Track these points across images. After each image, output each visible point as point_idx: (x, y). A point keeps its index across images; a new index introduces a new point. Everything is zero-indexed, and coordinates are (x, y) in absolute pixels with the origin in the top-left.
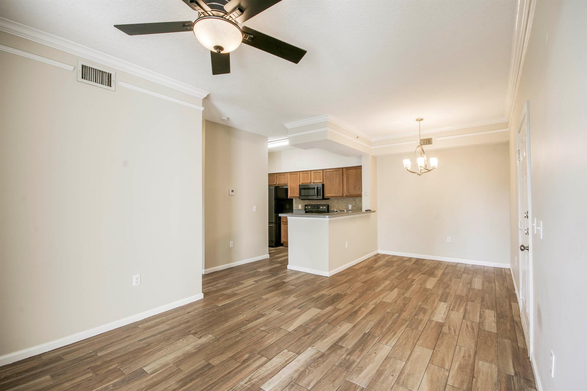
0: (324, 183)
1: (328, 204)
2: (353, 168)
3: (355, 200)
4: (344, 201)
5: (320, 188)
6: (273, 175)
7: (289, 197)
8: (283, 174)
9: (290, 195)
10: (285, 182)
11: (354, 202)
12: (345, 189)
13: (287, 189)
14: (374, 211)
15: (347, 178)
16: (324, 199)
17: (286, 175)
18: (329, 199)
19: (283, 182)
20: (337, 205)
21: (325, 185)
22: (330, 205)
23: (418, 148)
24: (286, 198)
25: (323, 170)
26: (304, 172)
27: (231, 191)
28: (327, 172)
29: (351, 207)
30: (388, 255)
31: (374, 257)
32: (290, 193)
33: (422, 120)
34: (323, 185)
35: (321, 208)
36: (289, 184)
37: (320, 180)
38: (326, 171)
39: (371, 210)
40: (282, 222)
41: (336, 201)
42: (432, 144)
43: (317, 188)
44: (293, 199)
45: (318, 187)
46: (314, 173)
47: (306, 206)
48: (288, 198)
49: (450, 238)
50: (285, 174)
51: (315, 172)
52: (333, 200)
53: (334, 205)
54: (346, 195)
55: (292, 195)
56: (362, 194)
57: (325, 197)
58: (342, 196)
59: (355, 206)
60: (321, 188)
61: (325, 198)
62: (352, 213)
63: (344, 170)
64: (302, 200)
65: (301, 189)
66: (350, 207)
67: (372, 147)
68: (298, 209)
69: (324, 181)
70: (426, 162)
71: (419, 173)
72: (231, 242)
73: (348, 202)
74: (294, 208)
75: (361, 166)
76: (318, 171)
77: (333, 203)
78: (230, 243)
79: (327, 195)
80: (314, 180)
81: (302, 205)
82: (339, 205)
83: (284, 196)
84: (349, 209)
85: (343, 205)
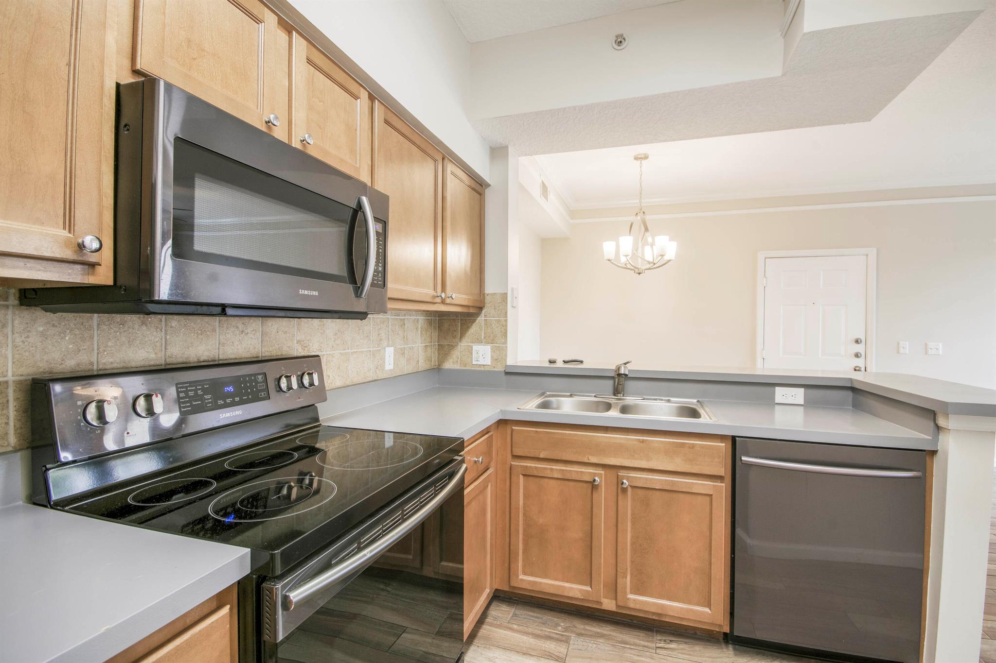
29: (392, 359)
73: (383, 335)
82: (346, 354)
84: (386, 366)
85: (362, 352)
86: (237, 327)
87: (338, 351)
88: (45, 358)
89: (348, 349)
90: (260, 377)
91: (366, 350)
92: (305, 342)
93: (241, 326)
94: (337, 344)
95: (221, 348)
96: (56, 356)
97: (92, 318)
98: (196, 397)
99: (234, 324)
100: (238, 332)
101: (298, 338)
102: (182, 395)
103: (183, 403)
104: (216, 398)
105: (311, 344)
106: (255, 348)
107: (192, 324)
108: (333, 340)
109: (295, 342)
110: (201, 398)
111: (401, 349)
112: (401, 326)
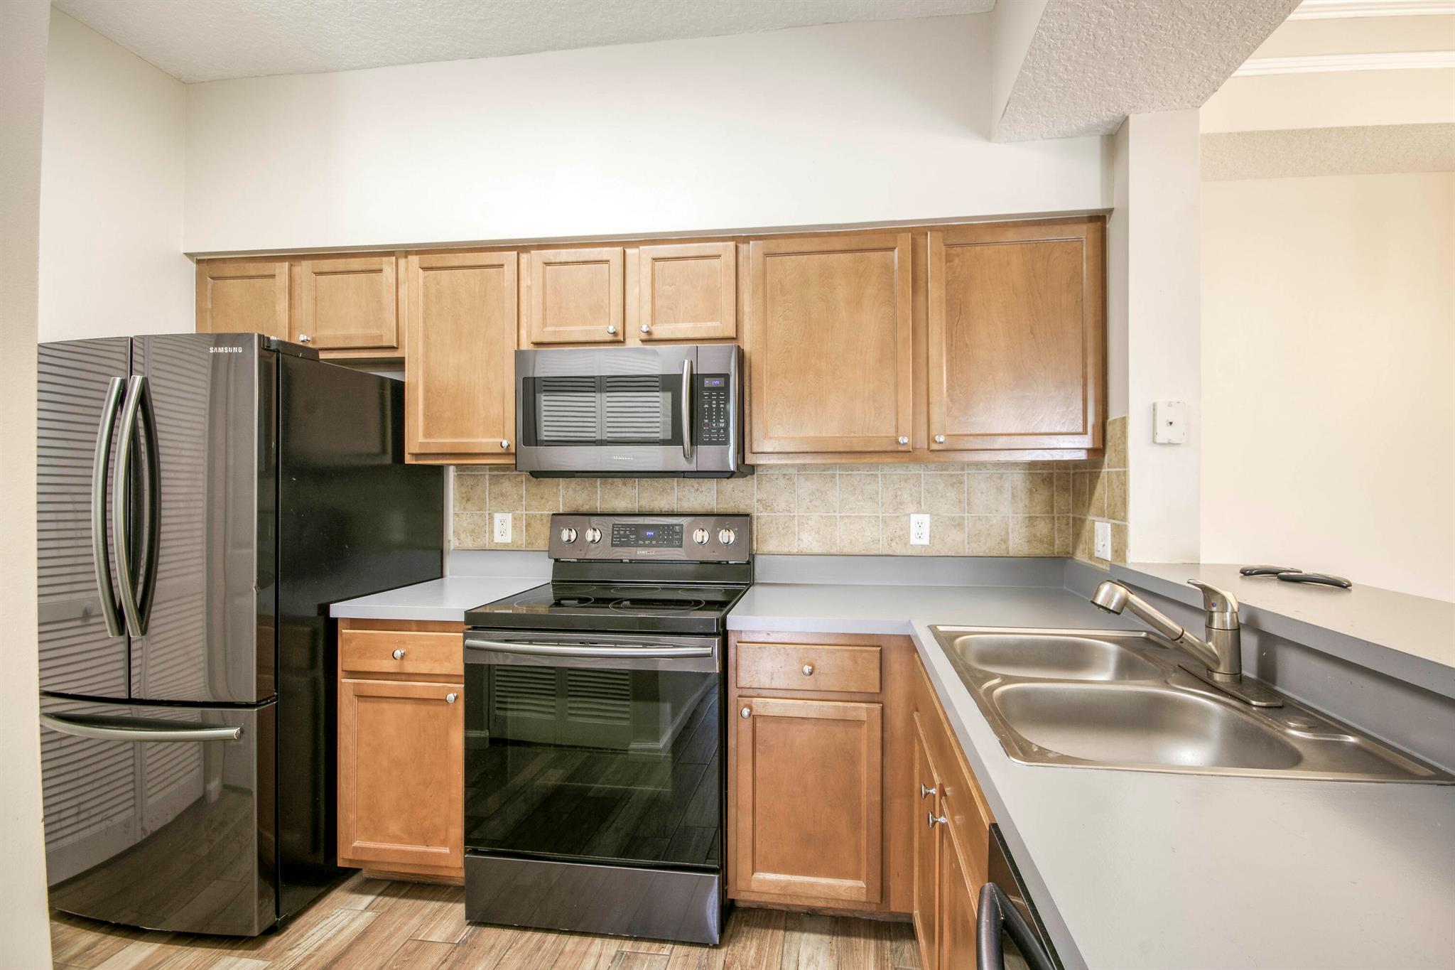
0: (749, 343)
1: (745, 510)
4: (869, 489)
5: (717, 382)
6: (256, 268)
7: (417, 455)
9: (425, 434)
10: (374, 331)
11: (951, 494)
13: (398, 390)
15: (958, 310)
20: (816, 515)
24: (388, 459)
26: (565, 255)
29: (926, 531)
32: (428, 417)
35: (700, 535)
36: (412, 352)
37: (713, 315)
40: (353, 674)
41: (805, 487)
43: (694, 377)
44: (438, 471)
46: (656, 259)
47: (558, 519)
48: (409, 460)
50: (374, 262)
52: (782, 483)
53: (791, 518)
54: (946, 442)
55: (444, 441)
57: (754, 455)
60: (726, 377)
61: (751, 459)
66: (919, 528)
68: (485, 541)
69: (750, 328)
73: (906, 496)
74: (452, 539)
76: (692, 248)
77: (782, 503)
81: (509, 516)
82: (830, 517)
83: (373, 445)
84: (914, 540)
85: (861, 517)
86: (693, 486)
87: (818, 514)
88: (576, 503)
89: (835, 512)
90: (677, 528)
91: (868, 514)
92: (767, 501)
93: (696, 486)
94: (816, 506)
95: (679, 502)
96: (580, 502)
97: (596, 480)
98: (625, 536)
99: (690, 483)
100: (693, 490)
101: (759, 497)
102: (616, 532)
103: (615, 538)
104: (638, 539)
105: (775, 504)
106: (709, 504)
107: (656, 484)
108: (808, 500)
109: (755, 500)
110: (627, 537)
111: (953, 519)
112: (952, 485)
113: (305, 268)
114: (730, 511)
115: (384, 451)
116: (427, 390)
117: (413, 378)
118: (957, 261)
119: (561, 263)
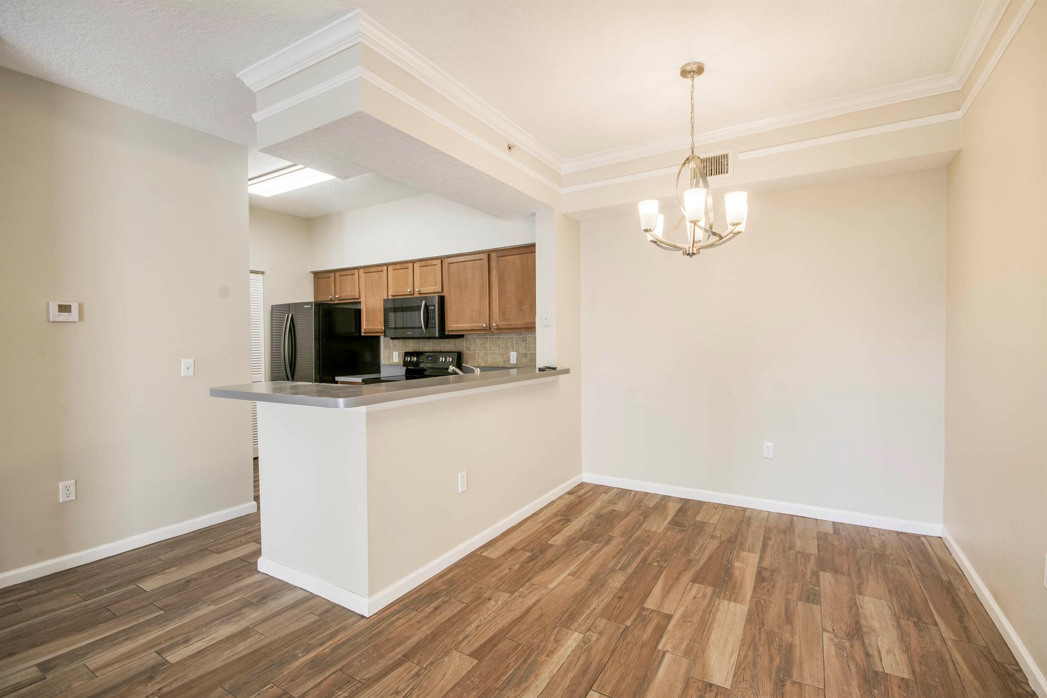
0: (445, 294)
1: (461, 350)
2: (515, 252)
3: (525, 340)
4: (498, 342)
5: (432, 308)
6: (326, 275)
7: (365, 333)
8: (349, 272)
9: (366, 326)
10: (353, 294)
11: (523, 344)
12: (494, 311)
13: (360, 310)
14: (566, 371)
15: (501, 280)
16: (443, 335)
17: (357, 274)
18: (462, 336)
19: (349, 293)
20: (482, 352)
21: (447, 300)
22: (465, 352)
23: (687, 165)
24: (357, 334)
25: (442, 259)
26: (398, 266)
27: (54, 309)
28: (450, 265)
29: (515, 359)
30: (607, 489)
31: (567, 496)
32: (366, 320)
33: (700, 70)
34: (442, 300)
35: (442, 359)
36: (363, 300)
37: (436, 284)
38: (450, 260)
39: (554, 369)
41: (479, 342)
42: (727, 172)
43: (426, 306)
44: (378, 338)
45: (427, 304)
46: (421, 267)
47: (407, 354)
48: (362, 334)
49: (771, 444)
50: (353, 272)
51: (423, 263)
52: (472, 341)
53: (475, 353)
54: (497, 326)
55: (370, 328)
56: (534, 323)
57: (449, 331)
58: (489, 329)
59: (525, 355)
60: (434, 306)
61: (447, 333)
62: (518, 373)
63: (493, 256)
64: (392, 338)
65: (386, 311)
66: (513, 357)
67: (563, 191)
68: (391, 362)
69: (445, 289)
70: (711, 214)
71: (689, 248)
72: (61, 484)
73: (509, 345)
74: (383, 361)
75: (533, 246)
76: (430, 262)
77: (472, 348)
78: (58, 487)
79: (452, 325)
80: (421, 286)
81: (397, 353)
82: (486, 353)
83: (353, 330)
84: (512, 362)
85: (495, 353)
89: (488, 351)
91: (498, 352)
92: (468, 347)
100: (447, 343)
106: (451, 348)
111: (524, 353)
112: (523, 341)
113: (337, 274)
114: (449, 351)
115: (356, 332)
116: (366, 311)
117: (363, 307)
118: (501, 262)
119: (397, 269)
